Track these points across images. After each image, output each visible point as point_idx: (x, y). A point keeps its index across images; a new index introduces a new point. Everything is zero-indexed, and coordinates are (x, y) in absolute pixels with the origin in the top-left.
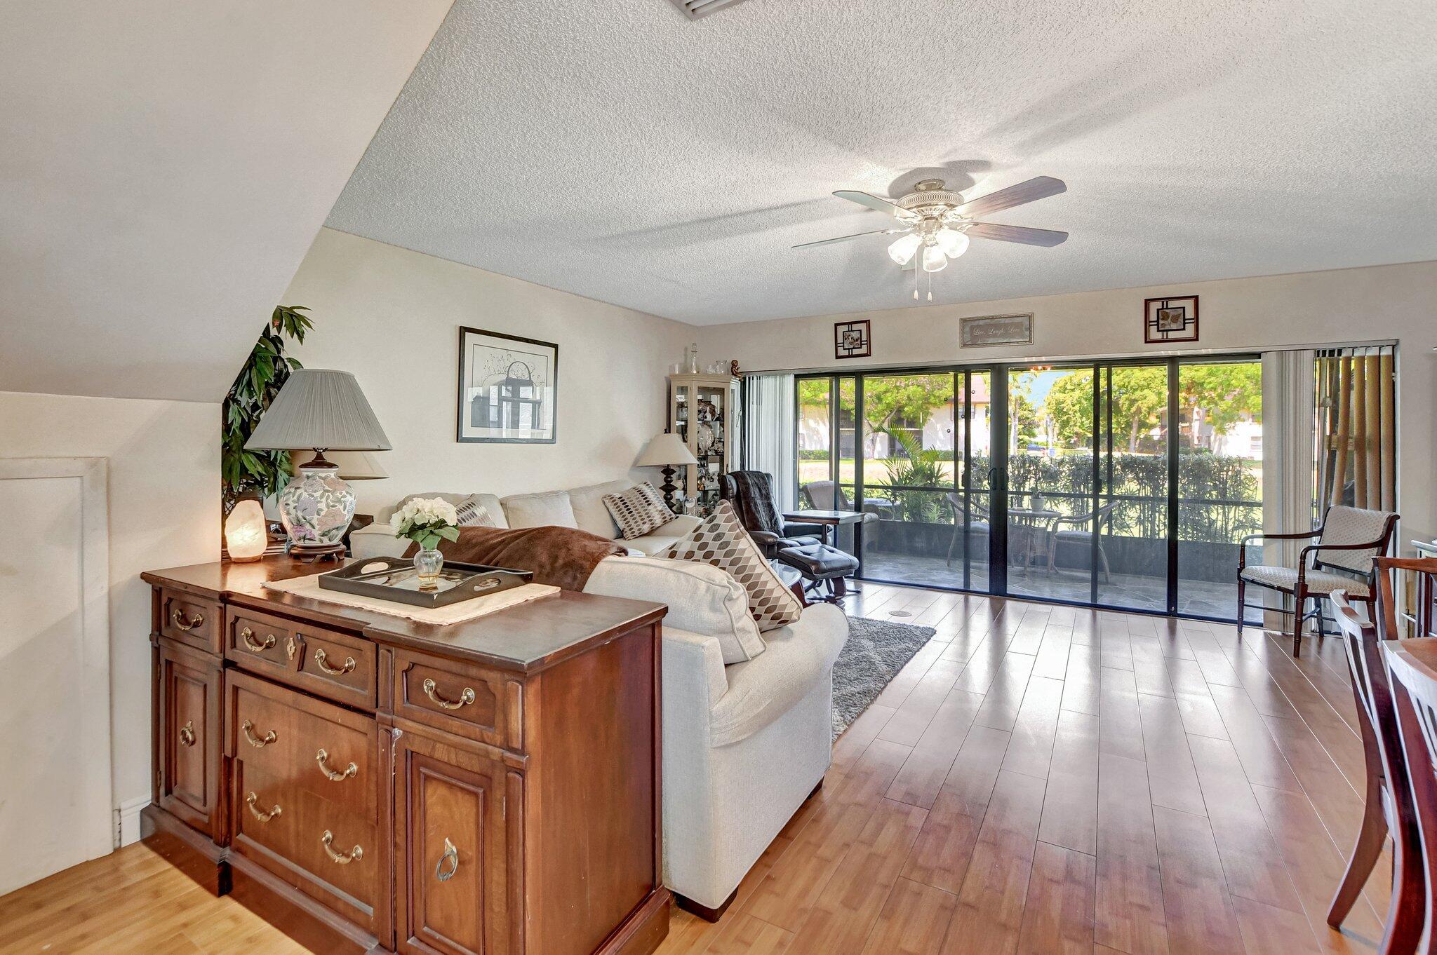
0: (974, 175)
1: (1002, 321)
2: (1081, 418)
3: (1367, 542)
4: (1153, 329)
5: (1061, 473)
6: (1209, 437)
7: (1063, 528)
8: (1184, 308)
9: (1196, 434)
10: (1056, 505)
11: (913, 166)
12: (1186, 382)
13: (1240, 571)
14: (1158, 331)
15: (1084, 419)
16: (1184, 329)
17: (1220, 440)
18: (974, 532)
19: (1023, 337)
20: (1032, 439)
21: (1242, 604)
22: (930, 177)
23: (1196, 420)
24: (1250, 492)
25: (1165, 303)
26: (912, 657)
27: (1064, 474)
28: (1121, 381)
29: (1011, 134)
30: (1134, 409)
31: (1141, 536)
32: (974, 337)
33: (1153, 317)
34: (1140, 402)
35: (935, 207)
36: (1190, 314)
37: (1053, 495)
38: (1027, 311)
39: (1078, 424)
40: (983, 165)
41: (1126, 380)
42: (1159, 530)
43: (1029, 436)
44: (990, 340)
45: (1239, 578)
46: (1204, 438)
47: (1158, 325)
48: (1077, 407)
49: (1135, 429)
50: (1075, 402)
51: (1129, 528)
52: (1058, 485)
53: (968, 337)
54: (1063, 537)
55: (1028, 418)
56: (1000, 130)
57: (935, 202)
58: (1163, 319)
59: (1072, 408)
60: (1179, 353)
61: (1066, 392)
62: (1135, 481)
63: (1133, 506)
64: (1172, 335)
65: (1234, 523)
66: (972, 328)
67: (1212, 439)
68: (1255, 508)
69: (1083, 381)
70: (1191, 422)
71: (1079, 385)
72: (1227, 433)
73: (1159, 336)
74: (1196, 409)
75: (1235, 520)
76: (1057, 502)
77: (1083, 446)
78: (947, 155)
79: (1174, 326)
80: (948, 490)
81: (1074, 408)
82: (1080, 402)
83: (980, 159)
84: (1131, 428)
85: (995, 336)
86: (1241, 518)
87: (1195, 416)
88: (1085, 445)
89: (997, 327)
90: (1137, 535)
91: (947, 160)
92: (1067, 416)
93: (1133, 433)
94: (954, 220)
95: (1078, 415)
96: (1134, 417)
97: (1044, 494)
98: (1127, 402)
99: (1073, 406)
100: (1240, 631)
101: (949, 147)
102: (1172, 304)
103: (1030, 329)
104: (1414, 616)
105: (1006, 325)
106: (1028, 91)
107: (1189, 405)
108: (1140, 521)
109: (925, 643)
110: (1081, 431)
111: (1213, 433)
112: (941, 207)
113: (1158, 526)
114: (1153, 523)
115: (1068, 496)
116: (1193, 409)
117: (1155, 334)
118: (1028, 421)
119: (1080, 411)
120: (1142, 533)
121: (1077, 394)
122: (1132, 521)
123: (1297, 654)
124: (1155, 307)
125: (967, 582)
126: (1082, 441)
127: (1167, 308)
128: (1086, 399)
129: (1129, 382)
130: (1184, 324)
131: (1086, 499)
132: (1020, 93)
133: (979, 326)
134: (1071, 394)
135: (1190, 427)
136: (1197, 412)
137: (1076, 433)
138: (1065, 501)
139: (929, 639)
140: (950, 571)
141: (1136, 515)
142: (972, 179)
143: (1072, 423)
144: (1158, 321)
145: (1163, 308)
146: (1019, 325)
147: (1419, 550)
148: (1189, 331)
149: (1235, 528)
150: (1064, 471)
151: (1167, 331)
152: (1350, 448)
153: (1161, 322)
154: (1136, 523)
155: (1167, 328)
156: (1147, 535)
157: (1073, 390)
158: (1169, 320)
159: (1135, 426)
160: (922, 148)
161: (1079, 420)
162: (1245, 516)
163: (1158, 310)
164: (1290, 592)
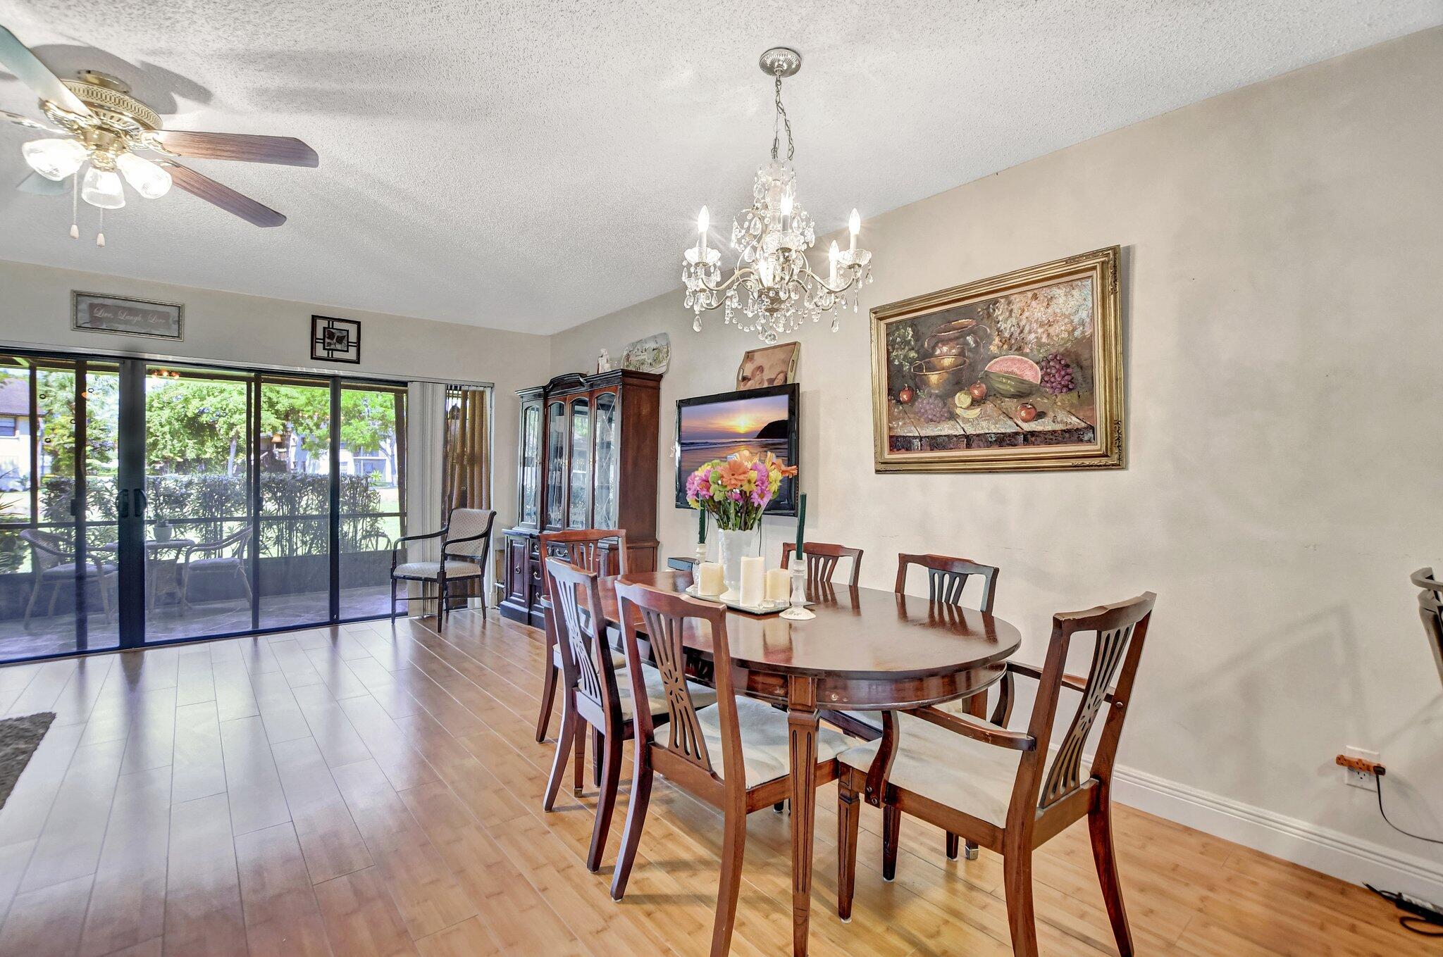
0: (179, 99)
1: (139, 306)
2: (172, 441)
3: (478, 534)
4: (319, 347)
5: (189, 495)
6: (304, 462)
7: (195, 557)
8: (348, 331)
9: (293, 460)
10: (182, 533)
11: (88, 42)
12: (284, 409)
13: (393, 570)
14: (324, 349)
15: (175, 441)
16: (347, 351)
17: (314, 464)
18: (89, 577)
19: (169, 328)
20: (105, 465)
21: (394, 600)
22: (110, 71)
23: (292, 446)
24: (375, 505)
25: (331, 322)
26: (29, 760)
27: (192, 497)
28: (219, 403)
29: (257, 73)
30: (232, 433)
31: (280, 556)
32: (94, 319)
33: (320, 334)
34: (238, 427)
35: (120, 116)
36: (353, 338)
37: (179, 522)
38: (177, 300)
39: (169, 447)
40: (201, 94)
41: (224, 402)
42: (297, 548)
43: (101, 460)
44: (121, 327)
45: (392, 576)
46: (300, 463)
47: (324, 343)
48: (167, 429)
49: (232, 454)
50: (163, 421)
51: (267, 549)
52: (185, 510)
53: (84, 317)
54: (197, 567)
55: (99, 439)
56: (248, 59)
57: (120, 109)
58: (329, 338)
59: (161, 429)
60: (342, 373)
61: (153, 409)
62: (273, 501)
63: (270, 526)
64: (337, 355)
65: (362, 533)
66: (92, 306)
67: (307, 464)
68: (379, 518)
69: (174, 400)
70: (288, 448)
71: (169, 403)
72: (320, 458)
73: (324, 354)
74: (293, 436)
75: (363, 531)
76: (183, 530)
77: (172, 472)
78: (154, 53)
79: (339, 347)
80: (24, 527)
81: (163, 429)
82: (170, 423)
83: (200, 82)
84: (228, 453)
85: (126, 322)
86: (368, 529)
87: (292, 443)
88: (174, 471)
89: (132, 311)
90: (275, 555)
91: (150, 60)
92: (154, 438)
93: (231, 458)
94: (151, 147)
95: (168, 437)
96: (231, 441)
97: (171, 521)
98: (225, 426)
99: (162, 426)
100: (393, 622)
101: (163, 44)
102: (337, 325)
103: (179, 322)
104: (503, 584)
105: (145, 313)
106: (302, 31)
107: (287, 432)
108: (278, 541)
109: (43, 735)
110: (172, 455)
111: (308, 457)
112: (127, 118)
113: (296, 544)
114: (290, 540)
115: (197, 522)
116: (290, 436)
117: (321, 352)
118: (100, 442)
119: (170, 432)
120: (280, 553)
121: (166, 413)
122: (270, 542)
123: (440, 631)
124: (321, 324)
125: (82, 640)
126: (171, 466)
127: (332, 328)
128: (177, 420)
129: (227, 405)
130: (348, 346)
131: (219, 523)
132: (293, 28)
133: (103, 306)
134: (160, 412)
135: (287, 452)
136: (294, 439)
137: (164, 457)
138: (193, 528)
139: (47, 728)
140: (30, 634)
141: (274, 535)
142: (175, 103)
143: (161, 446)
144: (324, 339)
145: (329, 327)
146: (165, 316)
147: (506, 536)
148: (352, 354)
149: (364, 537)
150: (192, 494)
151: (333, 350)
152: (465, 463)
153: (327, 340)
154: (275, 544)
155: (332, 347)
156: (285, 554)
157: (161, 409)
158: (335, 341)
159: (233, 451)
160: (118, 22)
161: (169, 443)
162: (372, 526)
163: (324, 328)
164: (432, 580)
